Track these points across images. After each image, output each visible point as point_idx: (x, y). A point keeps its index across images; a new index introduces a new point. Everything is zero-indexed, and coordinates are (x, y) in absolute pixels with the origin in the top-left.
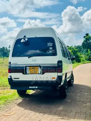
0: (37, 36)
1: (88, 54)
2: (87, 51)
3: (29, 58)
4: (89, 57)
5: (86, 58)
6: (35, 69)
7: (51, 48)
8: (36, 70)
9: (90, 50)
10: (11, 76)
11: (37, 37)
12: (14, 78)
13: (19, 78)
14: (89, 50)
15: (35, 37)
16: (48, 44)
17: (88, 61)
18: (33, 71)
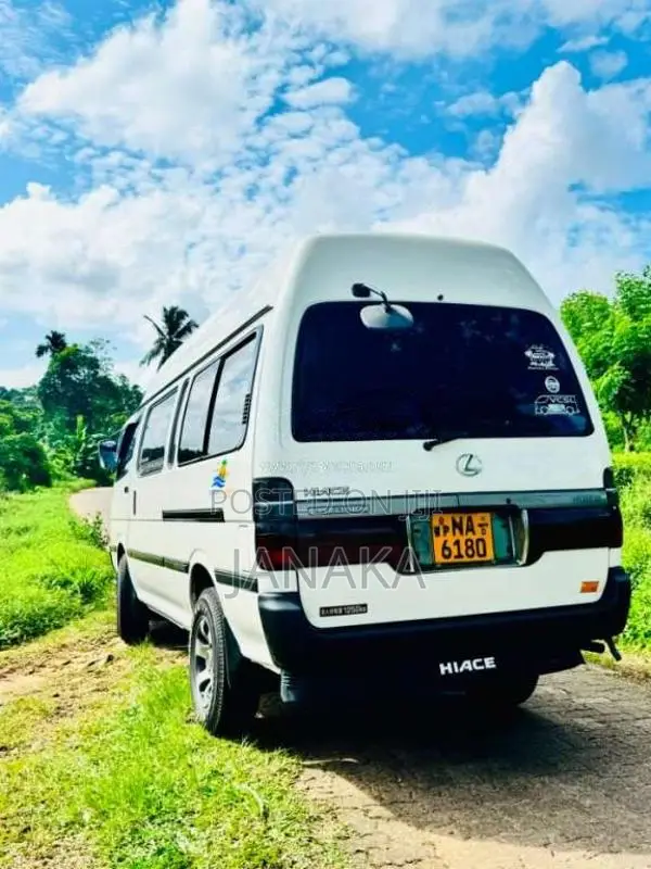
0: (451, 298)
1: (78, 444)
2: (72, 426)
3: (428, 447)
4: (84, 460)
5: (67, 462)
6: (471, 529)
7: (552, 384)
8: (479, 535)
9: (85, 421)
10: (294, 597)
11: (446, 300)
12: (326, 612)
13: (363, 608)
14: (80, 419)
15: (433, 299)
16: (528, 353)
17: (82, 481)
18: (457, 543)
